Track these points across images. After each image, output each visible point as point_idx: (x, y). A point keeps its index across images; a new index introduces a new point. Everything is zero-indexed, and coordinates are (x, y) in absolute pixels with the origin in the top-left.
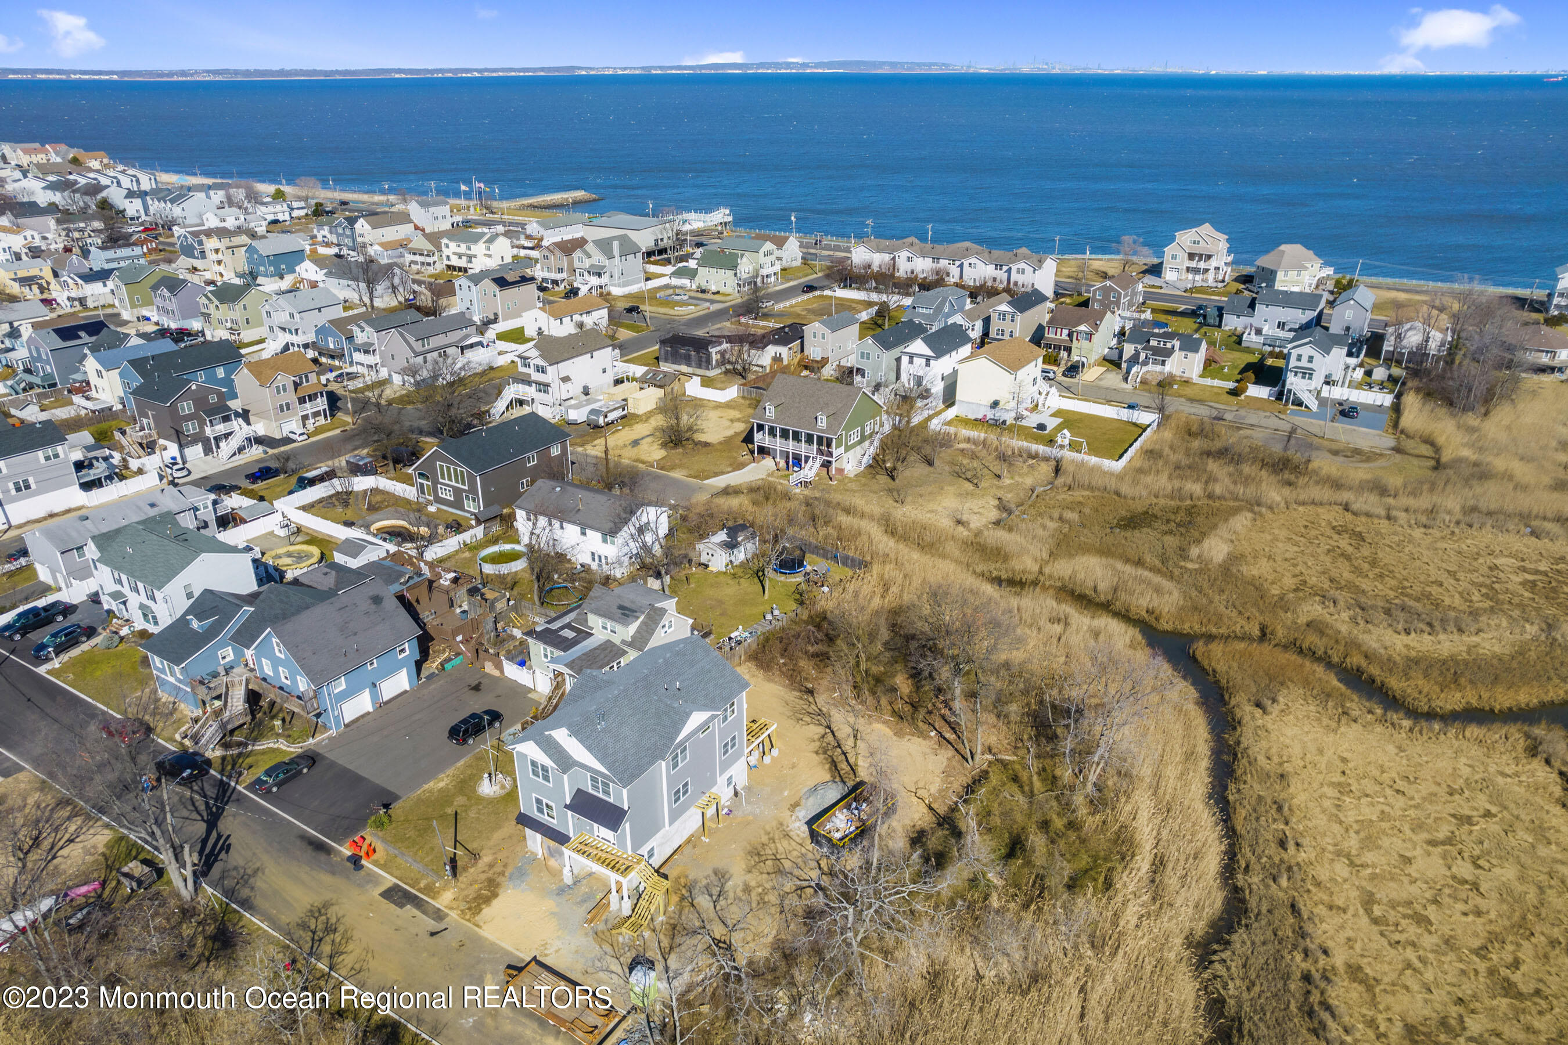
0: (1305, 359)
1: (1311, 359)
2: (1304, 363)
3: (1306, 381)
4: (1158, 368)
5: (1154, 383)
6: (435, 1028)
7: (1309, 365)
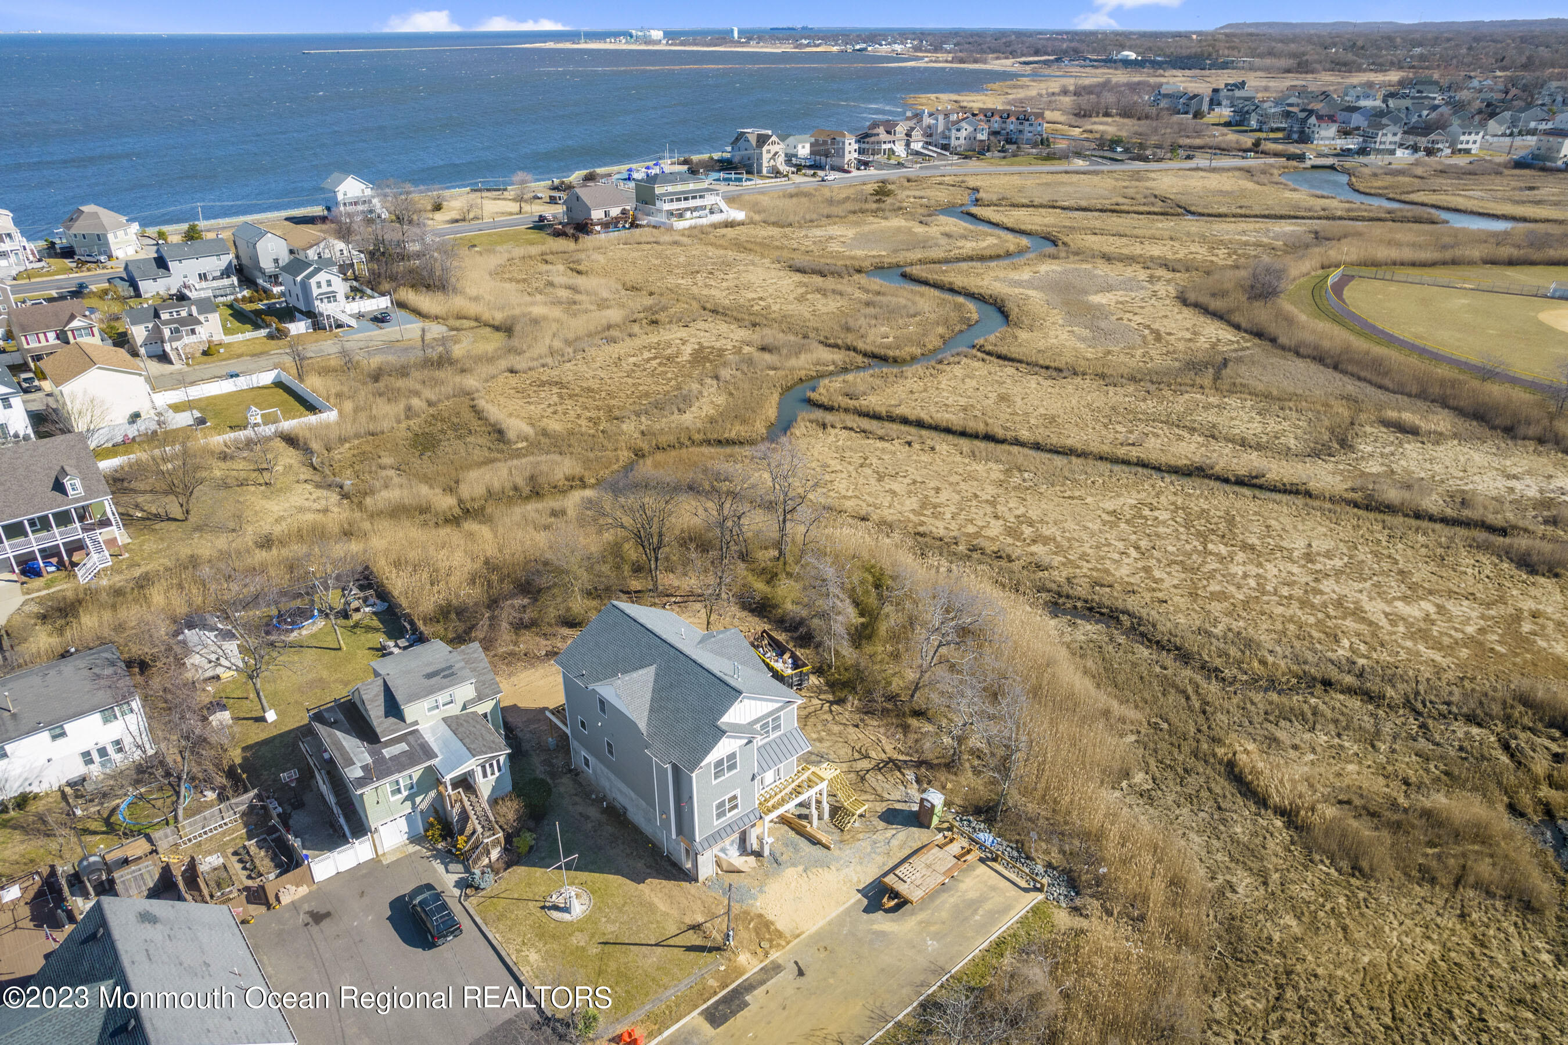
0: (324, 284)
1: (329, 283)
2: (325, 288)
3: (333, 304)
4: (193, 339)
5: (198, 354)
6: (934, 972)
7: (330, 289)
